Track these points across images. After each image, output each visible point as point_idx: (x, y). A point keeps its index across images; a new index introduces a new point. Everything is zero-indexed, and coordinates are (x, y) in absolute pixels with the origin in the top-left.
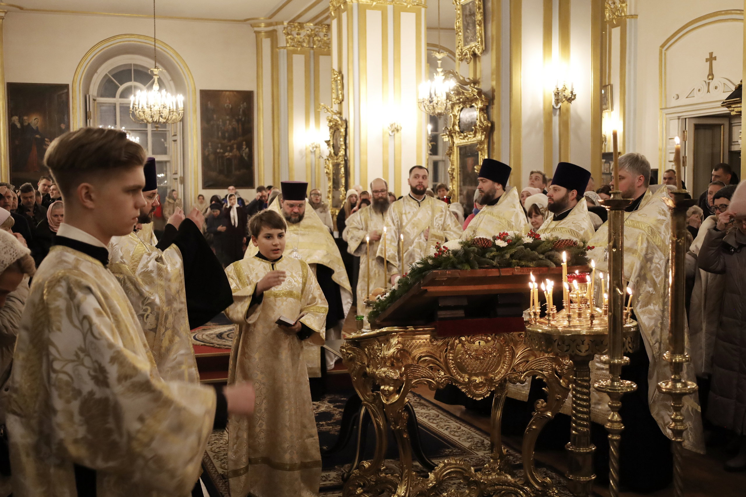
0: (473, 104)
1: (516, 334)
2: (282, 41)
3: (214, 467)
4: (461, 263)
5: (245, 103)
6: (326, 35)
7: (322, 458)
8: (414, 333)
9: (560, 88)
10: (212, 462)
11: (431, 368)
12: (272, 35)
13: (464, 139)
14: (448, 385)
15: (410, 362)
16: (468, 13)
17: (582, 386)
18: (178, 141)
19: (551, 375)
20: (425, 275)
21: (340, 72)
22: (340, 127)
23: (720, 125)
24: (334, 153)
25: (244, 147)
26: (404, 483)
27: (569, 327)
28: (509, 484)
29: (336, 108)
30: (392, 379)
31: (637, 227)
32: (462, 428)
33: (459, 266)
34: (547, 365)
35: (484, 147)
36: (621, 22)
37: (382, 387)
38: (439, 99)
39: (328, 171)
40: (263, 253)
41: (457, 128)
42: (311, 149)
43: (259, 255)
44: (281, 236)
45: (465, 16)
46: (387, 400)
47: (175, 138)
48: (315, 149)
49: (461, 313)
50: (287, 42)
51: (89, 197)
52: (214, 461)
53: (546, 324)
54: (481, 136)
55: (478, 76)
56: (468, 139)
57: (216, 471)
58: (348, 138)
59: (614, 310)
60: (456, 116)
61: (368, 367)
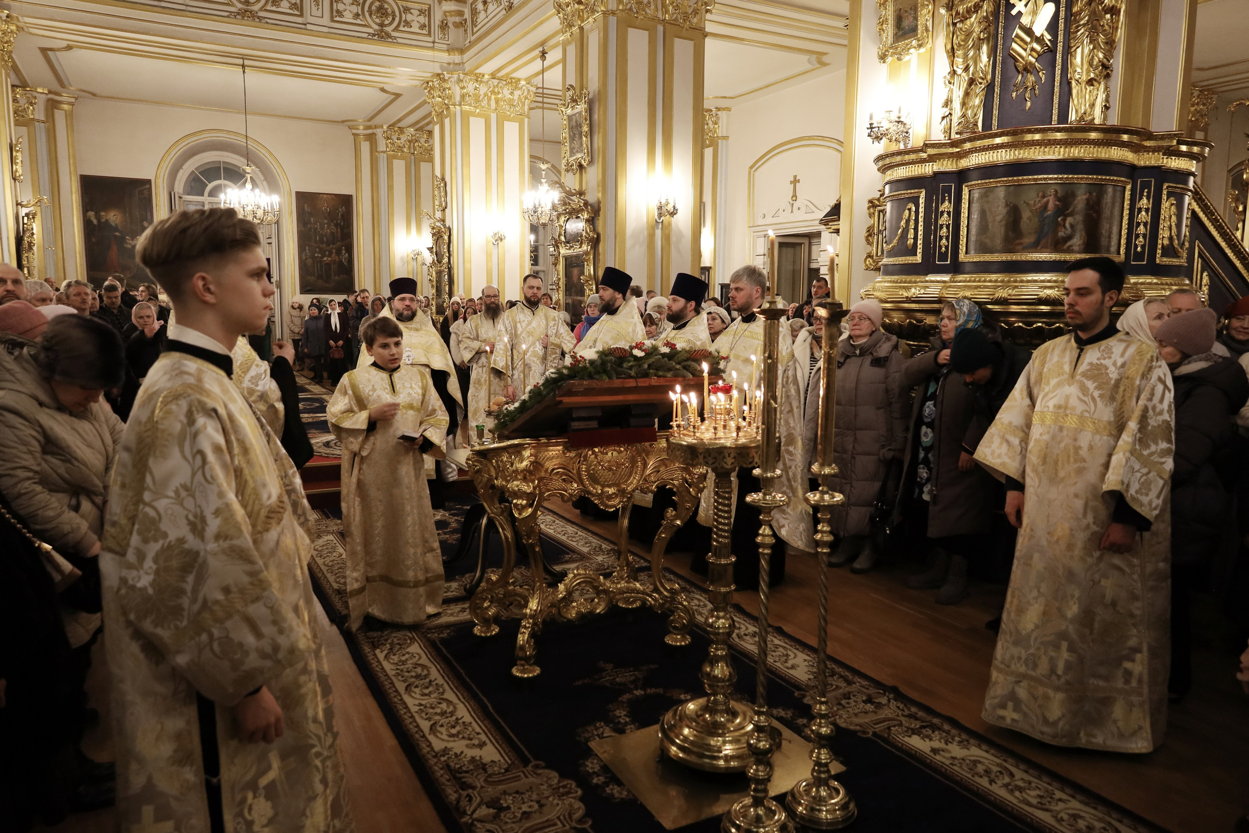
0: (580, 215)
1: (647, 444)
2: (382, 145)
3: (328, 581)
4: (598, 373)
5: (344, 207)
6: (427, 141)
7: (445, 572)
8: (548, 445)
9: (663, 202)
10: (325, 577)
11: (564, 480)
12: (371, 138)
13: (570, 249)
14: (581, 497)
15: (543, 474)
16: (574, 123)
17: (724, 498)
18: (273, 244)
19: (681, 485)
20: (561, 386)
21: (443, 179)
22: (443, 235)
23: (801, 244)
24: (437, 260)
25: (344, 252)
26: (536, 596)
27: (715, 439)
28: (638, 592)
29: (438, 215)
30: (525, 493)
31: (755, 339)
32: (579, 533)
33: (596, 376)
34: (678, 474)
35: (589, 258)
36: (714, 143)
37: (515, 501)
38: (544, 209)
39: (432, 279)
40: (379, 362)
41: (563, 238)
42: (412, 255)
43: (375, 364)
44: (397, 344)
45: (571, 128)
46: (520, 514)
47: (269, 241)
48: (417, 256)
49: (594, 424)
50: (387, 147)
51: (208, 290)
52: (328, 575)
53: (690, 436)
54: (587, 247)
55: (584, 188)
56: (574, 250)
57: (331, 586)
58: (451, 246)
59: (768, 422)
60: (562, 227)
61: (496, 479)
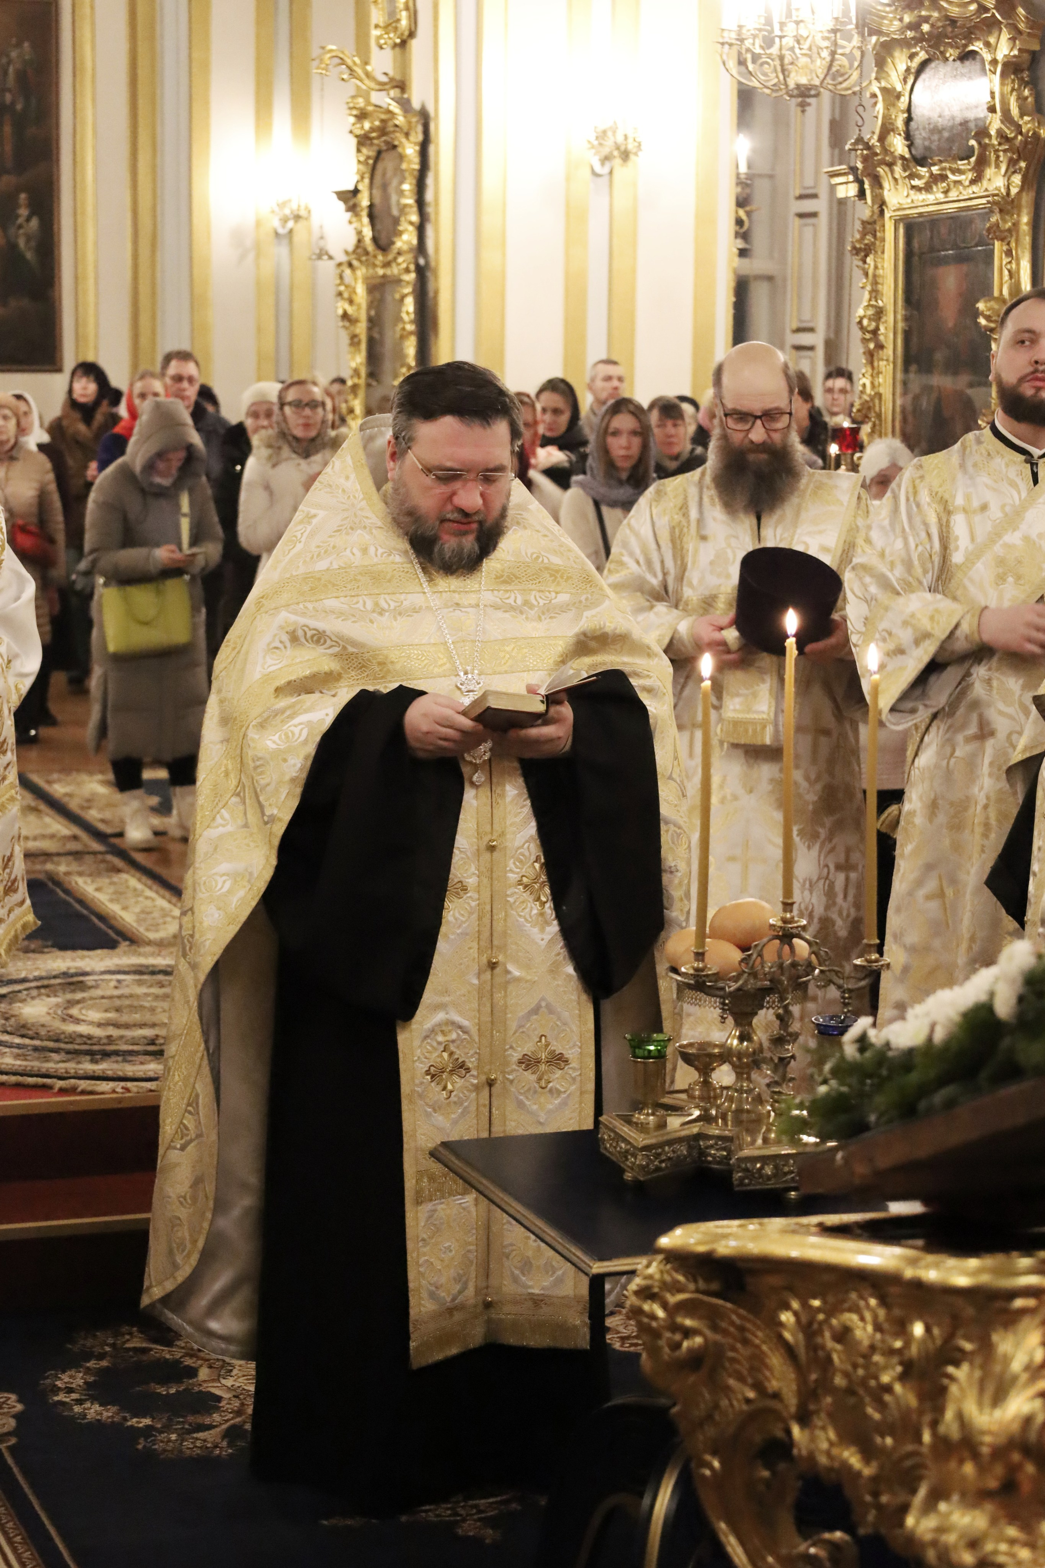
0: (977, 46)
5: (26, 45)
13: (928, 188)
22: (399, 139)
24: (375, 239)
25: (23, 212)
29: (383, 62)
35: (1016, 225)
38: (803, 32)
39: (350, 310)
41: (898, 145)
42: (276, 223)
48: (290, 224)
54: (1008, 175)
56: (946, 192)
58: (430, 181)
60: (899, 96)
